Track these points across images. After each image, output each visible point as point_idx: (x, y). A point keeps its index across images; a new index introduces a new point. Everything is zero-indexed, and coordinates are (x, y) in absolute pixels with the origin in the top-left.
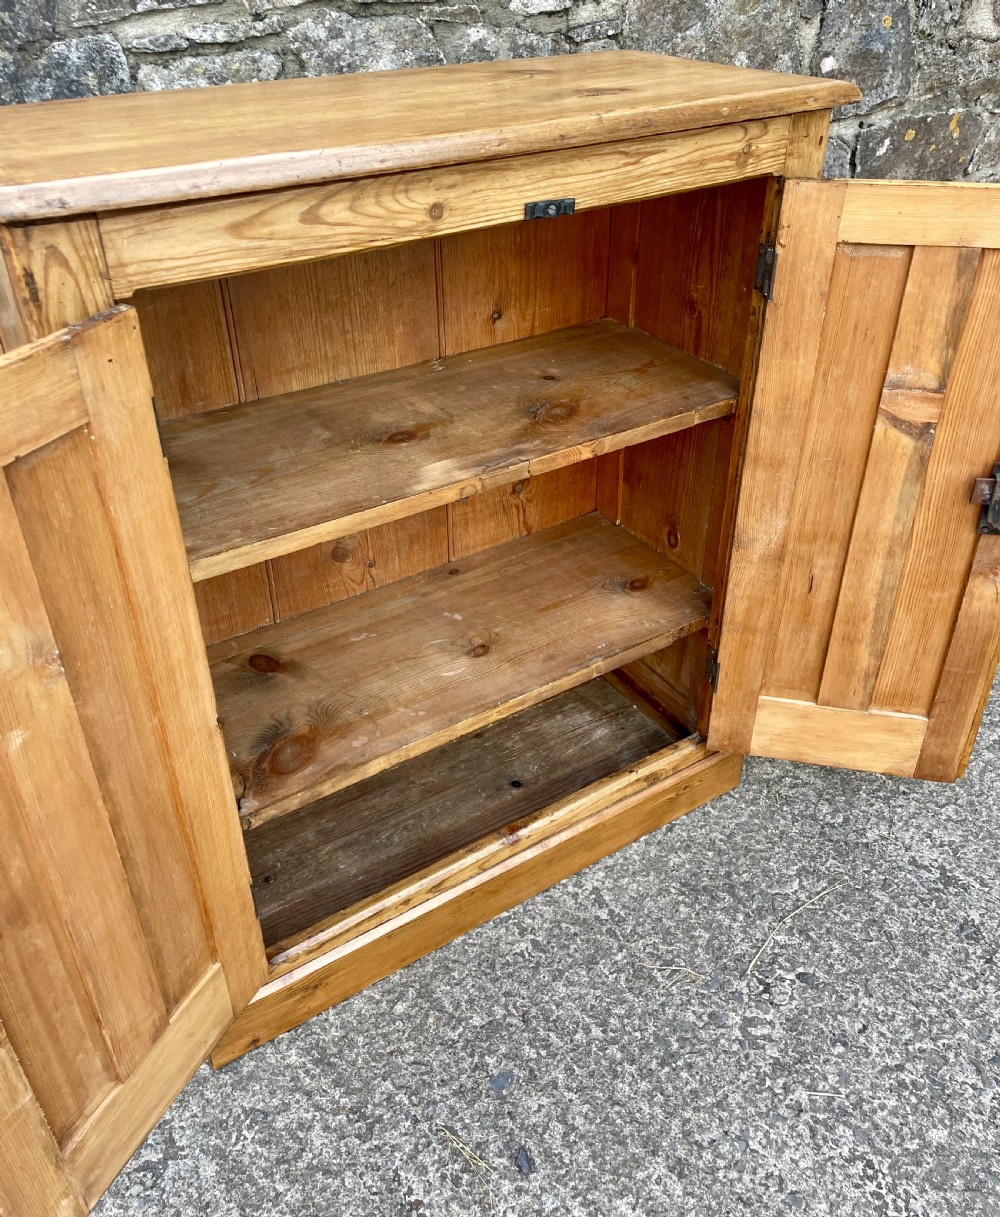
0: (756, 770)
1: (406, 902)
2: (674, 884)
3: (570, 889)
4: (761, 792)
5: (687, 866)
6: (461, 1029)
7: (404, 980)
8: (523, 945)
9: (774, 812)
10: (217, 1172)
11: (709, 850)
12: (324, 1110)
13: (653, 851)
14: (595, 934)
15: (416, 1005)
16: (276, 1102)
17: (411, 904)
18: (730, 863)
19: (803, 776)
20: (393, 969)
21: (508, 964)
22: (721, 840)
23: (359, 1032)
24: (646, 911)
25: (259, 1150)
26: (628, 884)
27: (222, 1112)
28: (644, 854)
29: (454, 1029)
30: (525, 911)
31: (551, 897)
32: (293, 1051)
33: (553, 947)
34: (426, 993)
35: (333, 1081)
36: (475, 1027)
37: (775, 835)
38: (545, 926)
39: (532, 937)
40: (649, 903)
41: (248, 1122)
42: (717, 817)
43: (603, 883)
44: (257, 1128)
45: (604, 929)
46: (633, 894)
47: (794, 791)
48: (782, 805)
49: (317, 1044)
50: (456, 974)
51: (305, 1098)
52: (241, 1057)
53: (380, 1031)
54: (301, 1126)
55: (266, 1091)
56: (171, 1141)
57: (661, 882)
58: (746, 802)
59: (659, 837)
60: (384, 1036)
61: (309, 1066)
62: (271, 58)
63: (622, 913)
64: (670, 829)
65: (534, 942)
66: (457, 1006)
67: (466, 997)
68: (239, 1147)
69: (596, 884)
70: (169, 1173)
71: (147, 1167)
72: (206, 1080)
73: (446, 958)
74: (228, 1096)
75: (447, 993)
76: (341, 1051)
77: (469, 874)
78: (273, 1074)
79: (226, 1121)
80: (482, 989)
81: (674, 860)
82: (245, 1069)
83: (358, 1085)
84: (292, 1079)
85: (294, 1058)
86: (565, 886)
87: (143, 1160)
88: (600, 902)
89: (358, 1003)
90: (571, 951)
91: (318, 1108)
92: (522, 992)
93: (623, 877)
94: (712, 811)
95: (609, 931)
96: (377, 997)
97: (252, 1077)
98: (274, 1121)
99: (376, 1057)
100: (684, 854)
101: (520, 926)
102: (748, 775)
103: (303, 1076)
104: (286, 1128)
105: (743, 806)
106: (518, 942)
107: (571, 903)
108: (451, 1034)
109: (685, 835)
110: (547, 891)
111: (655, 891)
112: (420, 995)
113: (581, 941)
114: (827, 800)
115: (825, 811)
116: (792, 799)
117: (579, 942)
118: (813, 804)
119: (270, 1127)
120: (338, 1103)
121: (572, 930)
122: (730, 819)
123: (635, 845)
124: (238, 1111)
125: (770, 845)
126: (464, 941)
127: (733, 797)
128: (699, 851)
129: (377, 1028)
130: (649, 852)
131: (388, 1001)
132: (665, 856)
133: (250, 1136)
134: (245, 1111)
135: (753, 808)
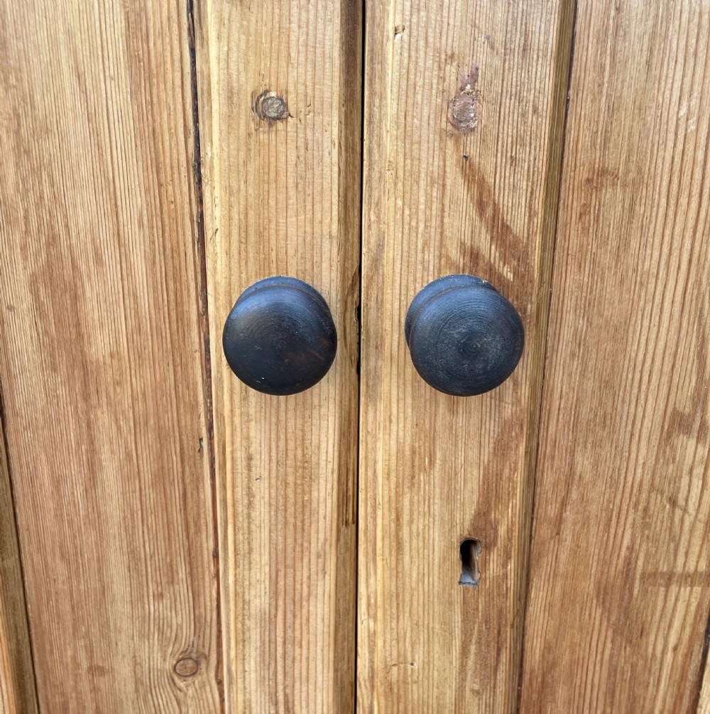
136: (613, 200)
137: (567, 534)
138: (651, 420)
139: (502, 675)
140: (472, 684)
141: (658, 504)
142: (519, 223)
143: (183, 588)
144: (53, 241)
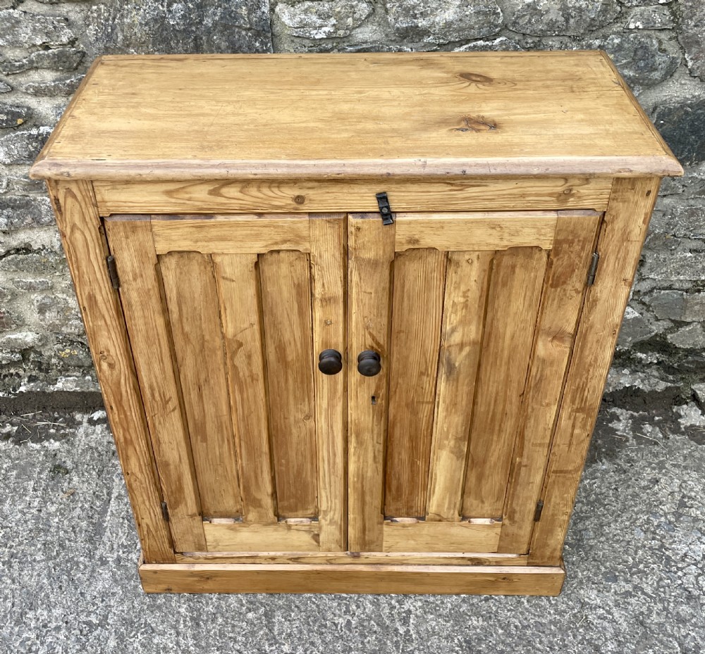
0: (582, 592)
1: (273, 559)
2: (460, 637)
3: (393, 602)
4: (573, 608)
5: (478, 630)
6: (274, 648)
7: (264, 601)
8: (341, 620)
9: (570, 628)
10: (114, 647)
11: (502, 628)
12: (180, 647)
13: (464, 607)
14: (387, 639)
15: (260, 619)
16: (161, 628)
17: (277, 561)
18: (509, 645)
19: (616, 615)
20: (261, 591)
21: (325, 626)
22: (516, 627)
23: (223, 616)
24: (429, 644)
25: (139, 647)
26: (432, 619)
27: (136, 617)
28: (456, 606)
29: (271, 645)
30: (358, 600)
31: (378, 600)
32: (185, 606)
33: (356, 632)
34: (269, 615)
35: (194, 634)
37: (558, 644)
38: (362, 616)
39: (350, 618)
40: (435, 639)
41: (143, 630)
42: (526, 609)
43: (417, 610)
44: (145, 635)
45: (395, 639)
46: (429, 628)
47: (600, 621)
48: (582, 626)
49: (199, 610)
50: (293, 614)
51: (176, 634)
52: (160, 594)
53: (233, 622)
54: (164, 648)
55: (161, 619)
56: (106, 617)
57: (454, 631)
58: (556, 610)
59: (476, 601)
60: (234, 626)
61: (188, 619)
62: (365, 5)
63: (414, 636)
64: (486, 600)
65: (349, 622)
66: (281, 633)
67: (289, 631)
68: (132, 640)
69: (412, 608)
70: (96, 633)
71: (88, 623)
72: (139, 595)
73: (294, 602)
74: (144, 609)
75: (281, 622)
76: (207, 621)
77: (319, 561)
78: (170, 611)
79: (135, 623)
80: (301, 632)
81: (474, 621)
82: (159, 601)
83: (203, 644)
84: (177, 621)
85: (182, 610)
86: (392, 598)
87: (90, 619)
88: (405, 621)
89: (232, 599)
90: (366, 641)
91: (178, 644)
92: (320, 648)
93: (432, 614)
94: (526, 603)
95: (397, 642)
96: (244, 602)
97: (159, 607)
98: (154, 637)
99: (222, 635)
100: (483, 621)
101: (347, 608)
102: (573, 592)
103: (182, 622)
104: (157, 645)
105: (552, 612)
106: (340, 616)
107: (387, 611)
108: (267, 647)
109: (494, 609)
110: (379, 595)
111: (445, 634)
112: (266, 614)
113: (376, 638)
114: (619, 641)
115: (610, 648)
116: (593, 627)
117: (374, 638)
118: (606, 639)
119: (151, 639)
120: (189, 647)
121: (376, 628)
122: (535, 615)
123: (455, 597)
124: (143, 621)
125: (548, 649)
126: (310, 598)
127: (550, 602)
128: (495, 625)
129: (233, 619)
130: (461, 607)
131: (247, 608)
132: (470, 616)
133: (140, 638)
134: (145, 624)
135: (558, 617)
136: (403, 336)
137: (398, 394)
138: (415, 374)
139: (382, 422)
140: (375, 423)
141: (419, 390)
142: (382, 342)
143: (307, 403)
144: (280, 341)
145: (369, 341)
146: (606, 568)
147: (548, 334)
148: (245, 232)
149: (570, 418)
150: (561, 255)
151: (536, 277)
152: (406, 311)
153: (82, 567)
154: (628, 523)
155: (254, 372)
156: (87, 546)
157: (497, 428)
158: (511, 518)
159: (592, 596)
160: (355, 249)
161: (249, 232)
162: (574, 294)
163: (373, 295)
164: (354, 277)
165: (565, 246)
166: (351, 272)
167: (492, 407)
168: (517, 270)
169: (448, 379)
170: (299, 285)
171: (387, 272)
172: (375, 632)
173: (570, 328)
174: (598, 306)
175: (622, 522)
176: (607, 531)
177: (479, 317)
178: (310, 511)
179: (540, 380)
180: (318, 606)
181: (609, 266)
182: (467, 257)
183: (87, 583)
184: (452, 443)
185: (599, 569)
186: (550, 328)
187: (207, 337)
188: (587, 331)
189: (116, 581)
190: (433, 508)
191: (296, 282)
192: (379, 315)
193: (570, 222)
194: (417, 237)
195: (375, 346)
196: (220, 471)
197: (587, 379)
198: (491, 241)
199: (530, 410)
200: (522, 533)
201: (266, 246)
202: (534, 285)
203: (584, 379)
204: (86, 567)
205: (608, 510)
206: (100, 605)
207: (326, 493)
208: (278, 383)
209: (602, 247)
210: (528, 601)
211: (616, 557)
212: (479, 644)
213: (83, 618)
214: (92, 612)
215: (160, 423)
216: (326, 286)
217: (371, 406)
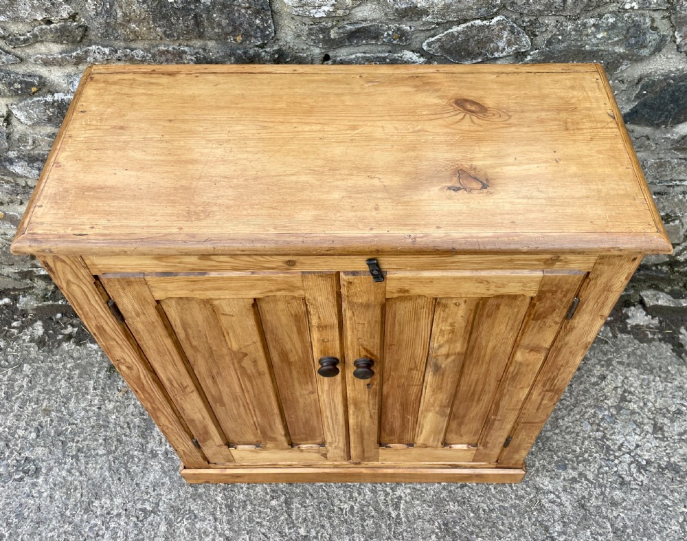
0: (538, 479)
2: (439, 521)
3: (388, 489)
4: (530, 494)
5: (454, 514)
6: (293, 531)
7: (284, 489)
8: (346, 506)
9: (527, 511)
10: (165, 532)
11: (473, 512)
12: (217, 531)
13: (444, 494)
14: (382, 523)
15: (281, 506)
16: (202, 514)
17: (293, 466)
18: (478, 527)
19: (564, 499)
20: (281, 482)
21: (333, 511)
22: (484, 510)
23: (251, 503)
24: (415, 526)
25: (185, 532)
26: (418, 505)
27: (181, 504)
28: (438, 493)
29: (290, 528)
30: (359, 488)
31: (376, 488)
32: (221, 495)
33: (358, 516)
34: (288, 503)
35: (228, 520)
36: (299, 534)
37: (516, 526)
38: (363, 502)
39: (353, 504)
40: (420, 522)
41: (188, 516)
42: (493, 495)
43: (406, 496)
44: (189, 521)
45: (388, 522)
46: (416, 512)
47: (551, 505)
48: (536, 509)
49: (232, 497)
50: (307, 501)
51: (214, 520)
52: (201, 484)
53: (259, 508)
55: (201, 506)
56: (157, 504)
57: (434, 515)
58: (516, 495)
59: (453, 488)
60: (260, 512)
61: (223, 506)
63: (403, 519)
64: (462, 487)
65: (352, 507)
66: (297, 519)
67: (304, 516)
68: (179, 525)
69: (402, 494)
70: (149, 519)
71: (144, 510)
73: (308, 490)
74: (188, 498)
75: (298, 508)
76: (239, 508)
77: (328, 467)
78: (209, 500)
79: (181, 510)
80: (314, 517)
81: (452, 506)
82: (200, 491)
83: (236, 528)
84: (214, 508)
85: (219, 499)
86: (387, 486)
87: (144, 506)
88: (397, 507)
89: (259, 488)
90: (365, 524)
91: (215, 528)
92: (329, 530)
93: (418, 500)
94: (493, 490)
95: (390, 525)
96: (268, 491)
97: (200, 496)
98: (197, 522)
99: (250, 520)
100: (458, 506)
101: (351, 495)
102: (531, 480)
103: (218, 509)
104: (199, 530)
105: (513, 497)
106: (345, 502)
107: (382, 498)
108: (287, 530)
109: (468, 495)
110: (376, 483)
111: (427, 518)
112: (286, 502)
113: (374, 522)
114: (564, 522)
115: (556, 529)
116: (544, 509)
117: (371, 522)
118: (554, 520)
119: (194, 524)
120: (224, 532)
121: (373, 513)
122: (499, 500)
123: (437, 485)
124: (187, 508)
125: (508, 530)
126: (321, 486)
127: (512, 488)
128: (468, 509)
129: (259, 506)
130: (441, 493)
131: (271, 496)
132: (448, 501)
133: (185, 523)
134: (189, 510)
135: (518, 502)
136: (395, 348)
137: (390, 381)
138: (406, 369)
139: (377, 398)
140: (371, 399)
141: (409, 378)
143: (310, 385)
144: (282, 350)
145: (364, 353)
146: (558, 457)
147: (526, 348)
148: (239, 284)
149: (540, 394)
150: (543, 300)
151: (518, 312)
152: (397, 333)
153: (136, 460)
154: (578, 417)
155: (261, 370)
156: (140, 440)
157: (476, 398)
158: (485, 446)
159: (545, 482)
160: (348, 296)
161: (243, 284)
162: (553, 324)
163: (366, 325)
164: (348, 314)
165: (549, 295)
166: (345, 310)
167: (473, 388)
168: (501, 307)
169: (434, 374)
170: (296, 315)
171: (378, 312)
172: (373, 517)
173: (547, 345)
174: (574, 332)
175: (574, 415)
176: (561, 424)
177: (465, 338)
178: (319, 440)
179: (517, 374)
180: (327, 494)
181: (589, 306)
182: (454, 301)
183: (142, 474)
184: (437, 409)
185: (552, 458)
186: (528, 345)
187: (214, 348)
188: (561, 346)
189: (164, 472)
190: (420, 440)
191: (293, 313)
192: (372, 336)
193: (555, 279)
194: (407, 288)
195: (369, 355)
196: (239, 421)
197: (558, 374)
198: (478, 291)
199: (505, 391)
200: (493, 453)
201: (261, 293)
202: (516, 317)
203: (555, 374)
204: (140, 460)
205: (563, 404)
206: (153, 494)
207: (331, 434)
208: (284, 374)
209: (583, 294)
210: (495, 488)
211: (566, 447)
212: (454, 527)
213: (139, 506)
214: (146, 500)
215: (181, 399)
216: (321, 318)
217: (367, 390)
